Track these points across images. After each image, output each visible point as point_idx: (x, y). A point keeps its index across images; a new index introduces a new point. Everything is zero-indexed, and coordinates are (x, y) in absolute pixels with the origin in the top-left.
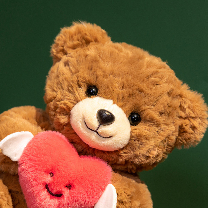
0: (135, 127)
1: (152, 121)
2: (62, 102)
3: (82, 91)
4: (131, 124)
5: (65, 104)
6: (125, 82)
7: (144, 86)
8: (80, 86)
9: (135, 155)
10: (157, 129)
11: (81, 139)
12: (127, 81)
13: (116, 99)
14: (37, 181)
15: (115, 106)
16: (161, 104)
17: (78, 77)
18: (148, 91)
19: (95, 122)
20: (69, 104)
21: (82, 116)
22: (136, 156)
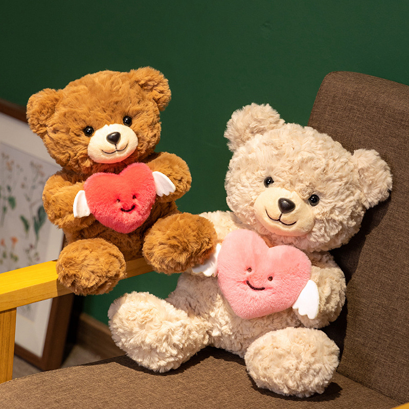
0: (133, 125)
1: (138, 112)
2: (78, 154)
3: (83, 137)
4: (129, 126)
5: (81, 154)
6: (103, 107)
7: (115, 99)
8: (78, 136)
9: (147, 142)
10: (145, 114)
11: (108, 164)
12: (103, 105)
13: (108, 122)
14: (115, 212)
15: (111, 125)
16: (134, 98)
17: (73, 132)
18: (120, 99)
19: (111, 147)
20: (84, 152)
21: (100, 151)
22: (149, 142)
